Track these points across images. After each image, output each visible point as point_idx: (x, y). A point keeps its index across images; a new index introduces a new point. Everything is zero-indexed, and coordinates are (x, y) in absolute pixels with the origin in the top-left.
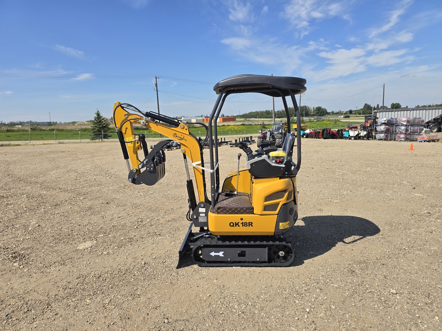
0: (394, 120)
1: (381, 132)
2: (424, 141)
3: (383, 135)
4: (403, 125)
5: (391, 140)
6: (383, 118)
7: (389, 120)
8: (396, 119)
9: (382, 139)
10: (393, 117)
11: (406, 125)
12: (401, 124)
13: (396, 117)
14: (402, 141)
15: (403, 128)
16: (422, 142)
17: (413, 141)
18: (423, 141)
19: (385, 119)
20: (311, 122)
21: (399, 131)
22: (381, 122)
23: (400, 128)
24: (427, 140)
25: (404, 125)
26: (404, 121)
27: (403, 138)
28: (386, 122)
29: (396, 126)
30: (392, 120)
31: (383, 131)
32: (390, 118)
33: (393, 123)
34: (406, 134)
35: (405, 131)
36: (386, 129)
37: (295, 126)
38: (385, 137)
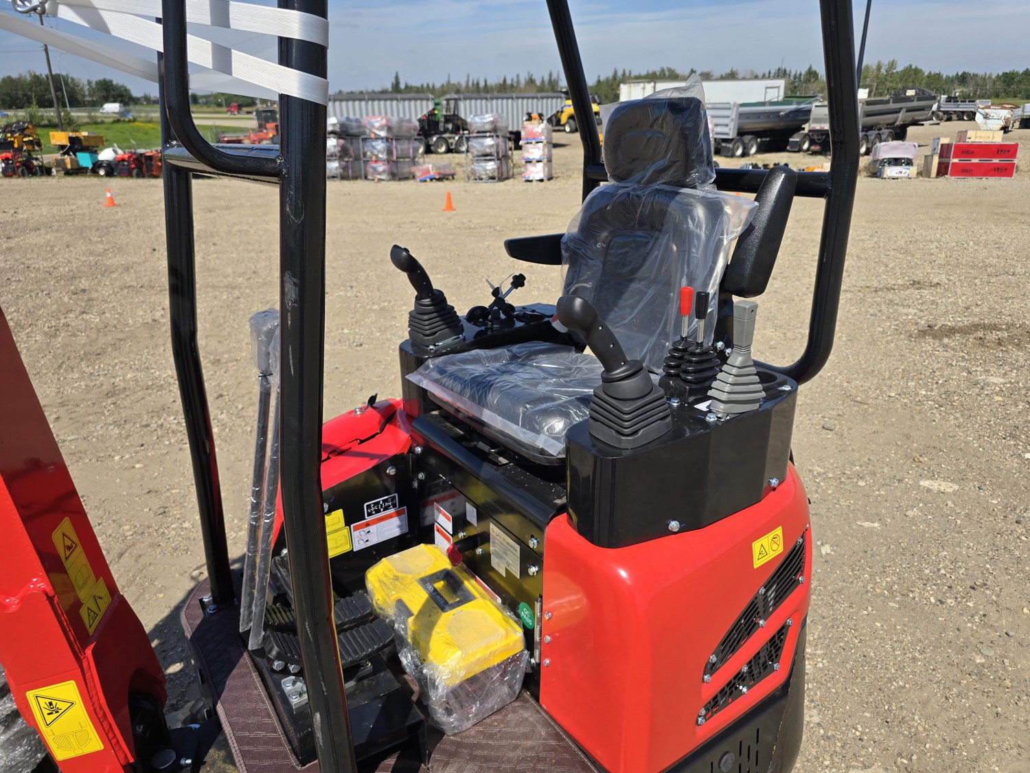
0: (354, 124)
2: (431, 180)
3: (337, 165)
4: (378, 138)
5: (356, 178)
7: (342, 125)
8: (357, 121)
9: (333, 177)
10: (351, 116)
11: (387, 139)
12: (375, 134)
13: (358, 116)
14: (383, 180)
15: (380, 145)
16: (425, 181)
17: (407, 178)
18: (428, 180)
19: (335, 121)
20: (96, 123)
21: (372, 153)
23: (373, 147)
24: (437, 177)
25: (382, 138)
26: (381, 128)
27: (384, 171)
28: (337, 129)
29: (364, 140)
30: (348, 123)
31: (334, 153)
32: (343, 119)
33: (354, 131)
34: (388, 161)
35: (385, 153)
36: (339, 149)
37: (60, 138)
38: (341, 171)
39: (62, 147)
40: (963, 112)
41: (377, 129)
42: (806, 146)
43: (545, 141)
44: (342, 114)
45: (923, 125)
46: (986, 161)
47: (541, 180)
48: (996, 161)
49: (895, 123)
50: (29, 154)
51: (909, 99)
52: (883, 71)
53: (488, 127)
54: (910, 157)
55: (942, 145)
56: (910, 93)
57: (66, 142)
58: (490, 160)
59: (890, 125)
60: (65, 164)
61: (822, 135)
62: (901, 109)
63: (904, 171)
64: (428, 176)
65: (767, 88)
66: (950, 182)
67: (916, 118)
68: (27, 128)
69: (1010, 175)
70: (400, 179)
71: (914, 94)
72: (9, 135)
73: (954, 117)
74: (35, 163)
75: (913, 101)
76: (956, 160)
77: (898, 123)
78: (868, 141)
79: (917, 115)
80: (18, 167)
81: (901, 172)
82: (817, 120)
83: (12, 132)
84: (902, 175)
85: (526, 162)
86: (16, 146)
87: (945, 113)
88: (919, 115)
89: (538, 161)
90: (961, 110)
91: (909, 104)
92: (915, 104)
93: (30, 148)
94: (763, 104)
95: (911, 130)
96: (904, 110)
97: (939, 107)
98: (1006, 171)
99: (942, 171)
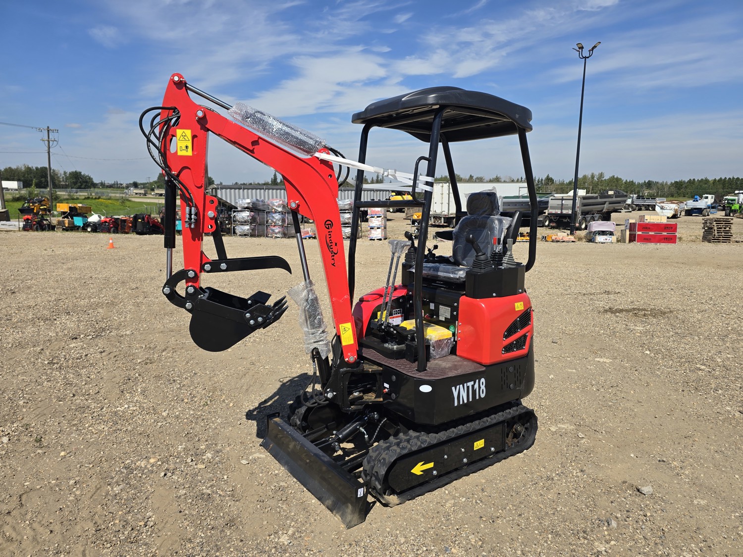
0: (261, 203)
1: (244, 223)
2: (310, 238)
3: (249, 228)
4: (276, 212)
5: (260, 236)
6: (244, 198)
7: (253, 203)
8: (262, 201)
9: (245, 235)
10: (258, 198)
11: (282, 212)
12: (275, 210)
13: (262, 198)
14: (279, 237)
15: (277, 216)
17: (293, 237)
18: (307, 238)
19: (248, 201)
21: (272, 221)
22: (243, 205)
23: (273, 217)
24: (313, 236)
25: (279, 212)
26: (279, 206)
27: (279, 232)
28: (250, 206)
29: (268, 213)
30: (257, 203)
31: (248, 220)
32: (254, 199)
33: (261, 208)
34: (282, 226)
35: (281, 221)
36: (251, 218)
37: (64, 207)
38: (251, 231)
39: (64, 213)
40: (648, 205)
41: (277, 207)
42: (547, 223)
43: (383, 216)
44: (252, 198)
45: (620, 212)
46: (658, 234)
47: (380, 240)
48: (665, 234)
49: (603, 210)
50: (42, 217)
51: (610, 196)
52: (595, 179)
53: (347, 207)
54: (612, 230)
55: (630, 223)
56: (611, 193)
57: (67, 210)
58: (348, 227)
59: (600, 212)
60: (64, 224)
61: (557, 217)
62: (605, 202)
63: (608, 239)
64: (308, 235)
65: (520, 188)
66: (637, 246)
67: (616, 208)
68: (44, 200)
69: (675, 242)
70: (289, 237)
71: (613, 193)
72: (31, 204)
73: (643, 208)
74: (45, 222)
75: (613, 197)
76: (640, 233)
77: (604, 211)
78: (586, 221)
79: (616, 206)
80: (34, 225)
81: (606, 239)
82: (553, 208)
83: (34, 203)
84: (608, 241)
85: (371, 228)
86: (35, 211)
87: (637, 205)
88: (617, 206)
89: (378, 228)
90: (647, 204)
91: (610, 200)
92: (614, 199)
93: (44, 213)
94: (518, 197)
95: (613, 215)
96: (607, 203)
97: (633, 202)
98: (671, 240)
99: (632, 239)
